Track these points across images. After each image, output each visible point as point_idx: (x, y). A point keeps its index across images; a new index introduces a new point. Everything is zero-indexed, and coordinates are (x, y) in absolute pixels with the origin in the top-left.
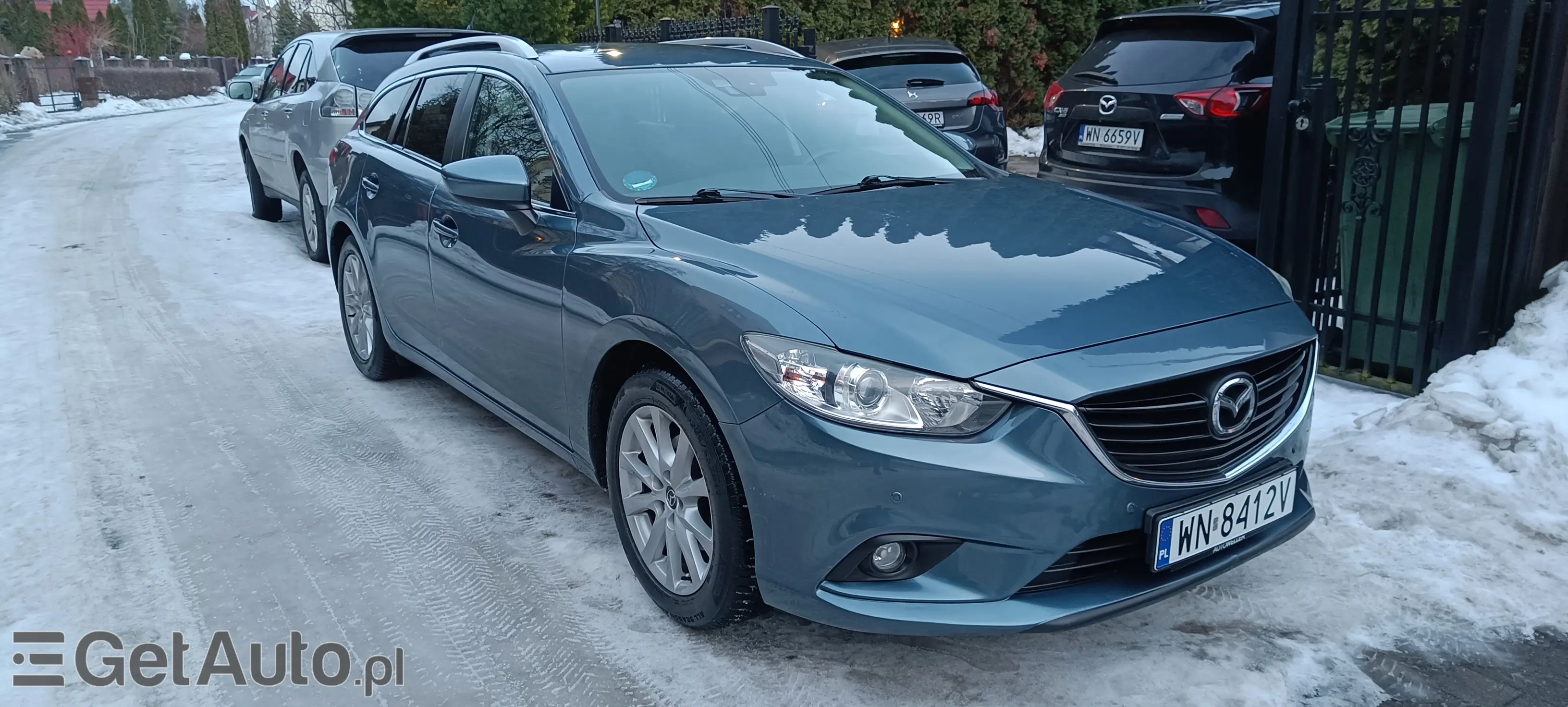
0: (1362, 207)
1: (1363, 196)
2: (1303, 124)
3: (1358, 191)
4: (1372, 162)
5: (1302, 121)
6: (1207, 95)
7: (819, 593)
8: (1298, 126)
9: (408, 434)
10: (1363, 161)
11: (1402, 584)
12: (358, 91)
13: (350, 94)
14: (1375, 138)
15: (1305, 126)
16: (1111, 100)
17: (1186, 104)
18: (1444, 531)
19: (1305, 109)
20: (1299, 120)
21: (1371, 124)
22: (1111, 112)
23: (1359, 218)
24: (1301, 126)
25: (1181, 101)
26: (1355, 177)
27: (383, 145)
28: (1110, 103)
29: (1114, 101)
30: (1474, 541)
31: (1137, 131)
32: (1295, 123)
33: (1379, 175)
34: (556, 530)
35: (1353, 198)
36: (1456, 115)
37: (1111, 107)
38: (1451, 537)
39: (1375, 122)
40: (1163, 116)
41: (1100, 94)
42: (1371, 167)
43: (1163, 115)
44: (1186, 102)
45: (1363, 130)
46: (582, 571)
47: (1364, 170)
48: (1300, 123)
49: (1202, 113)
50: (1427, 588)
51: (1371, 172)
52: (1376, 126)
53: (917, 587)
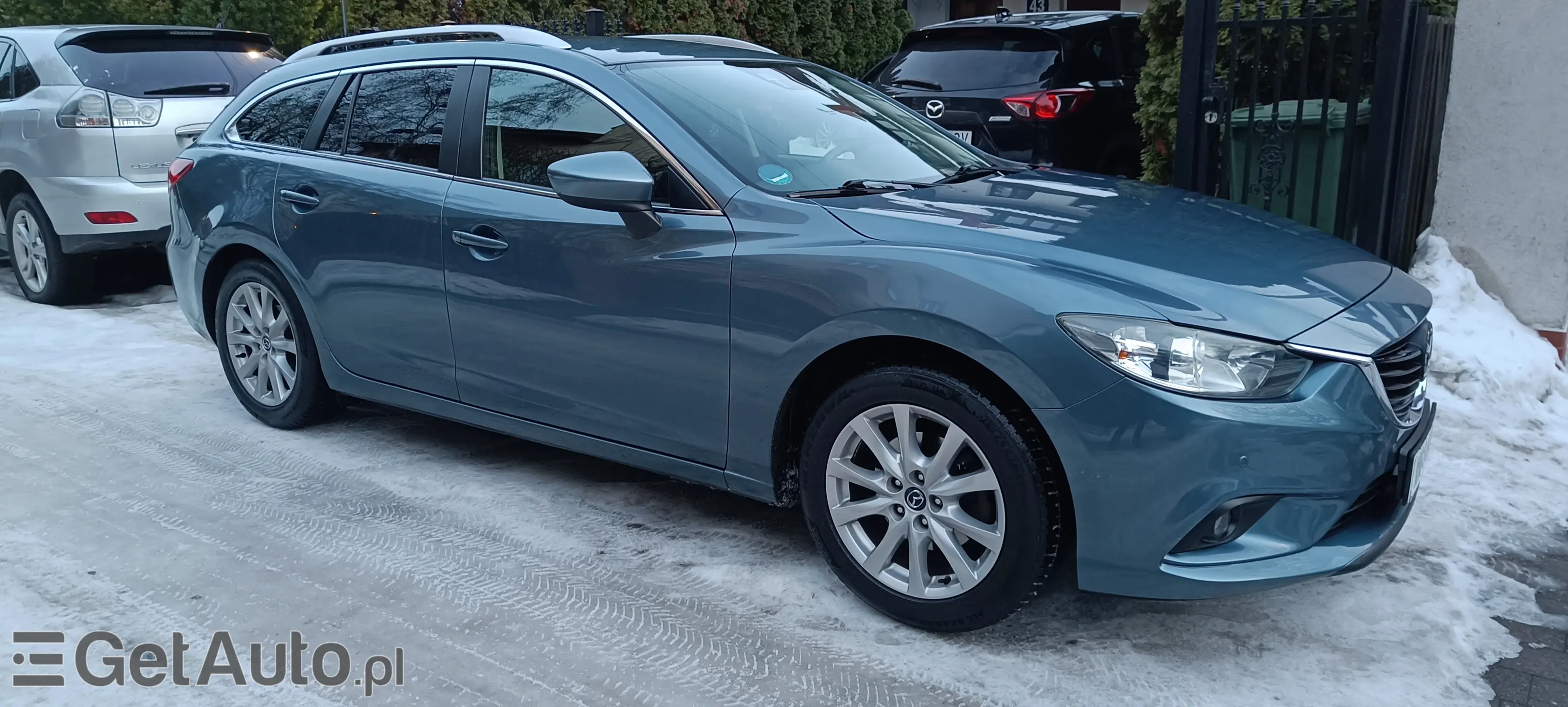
0: (1269, 190)
1: (1270, 179)
2: (1210, 118)
3: (1264, 175)
4: (1278, 149)
5: (1211, 116)
6: (1031, 99)
7: (1163, 568)
8: (1207, 120)
9: (395, 483)
10: (1269, 149)
11: (1460, 500)
12: (110, 97)
13: (99, 101)
14: (1280, 128)
15: (1214, 120)
16: (939, 104)
17: (1014, 108)
18: (1450, 453)
19: (1214, 107)
20: (1207, 114)
21: (1275, 116)
22: (940, 115)
23: (1267, 198)
24: (1210, 119)
25: (1008, 103)
26: (1262, 163)
27: (297, 152)
28: (936, 108)
29: (941, 105)
30: (1478, 458)
31: (965, 133)
32: (1204, 117)
33: (1284, 160)
34: (694, 561)
35: (1260, 181)
37: (939, 111)
38: (1458, 457)
39: (1278, 116)
40: (991, 119)
41: (926, 100)
42: (1276, 154)
43: (992, 117)
44: (1013, 106)
45: (1267, 122)
46: (768, 596)
47: (1271, 157)
48: (1209, 118)
49: (1028, 115)
50: (1479, 500)
51: (1277, 158)
52: (1279, 119)
53: (1240, 548)
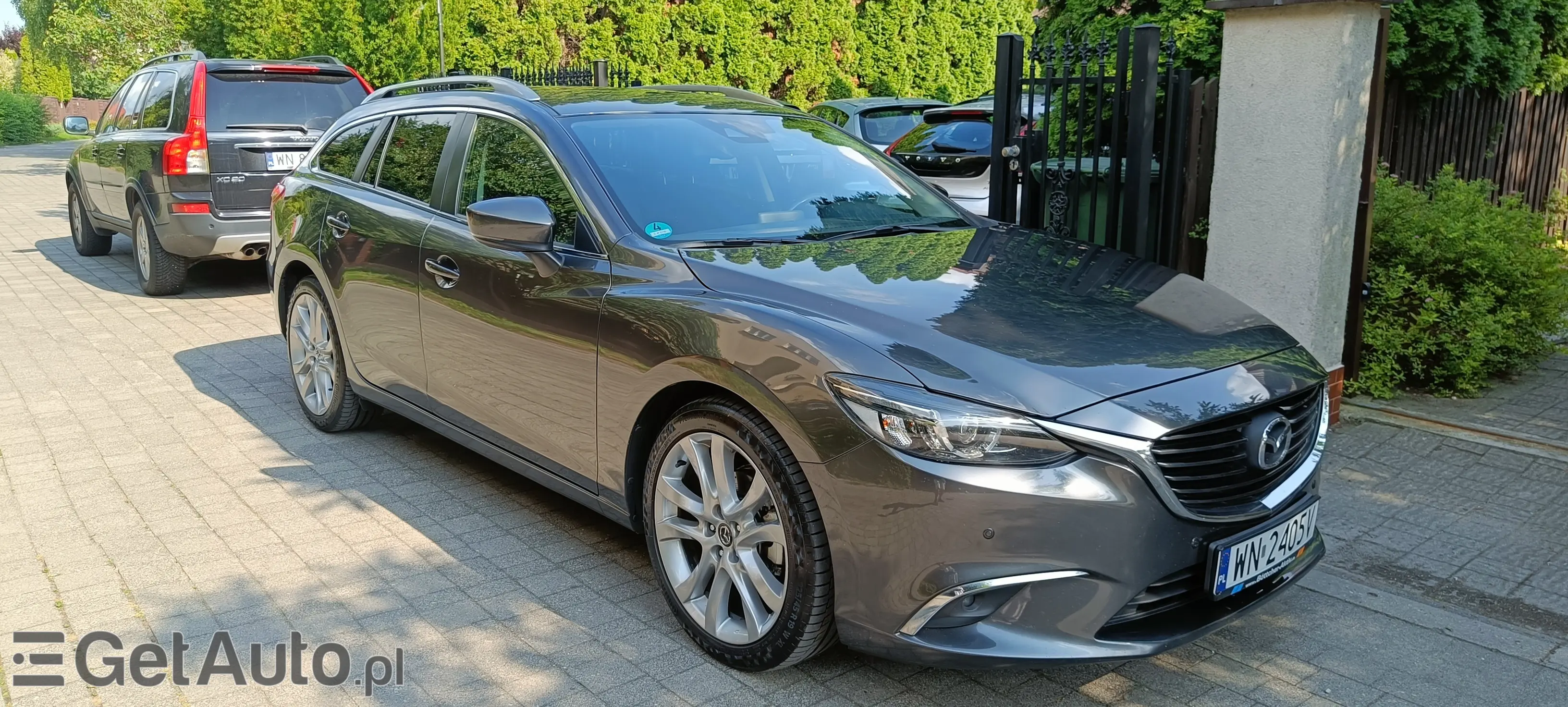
0: (1058, 230)
1: (1058, 222)
3: (1055, 218)
4: (1063, 196)
8: (1011, 167)
10: (1057, 194)
14: (1064, 177)
15: (1016, 167)
20: (1012, 162)
21: (1061, 167)
32: (1009, 165)
33: (1068, 207)
36: (1116, 165)
39: (1064, 165)
42: (1062, 200)
45: (1056, 170)
47: (1058, 202)
48: (1013, 165)
51: (1062, 204)
52: (1064, 168)
